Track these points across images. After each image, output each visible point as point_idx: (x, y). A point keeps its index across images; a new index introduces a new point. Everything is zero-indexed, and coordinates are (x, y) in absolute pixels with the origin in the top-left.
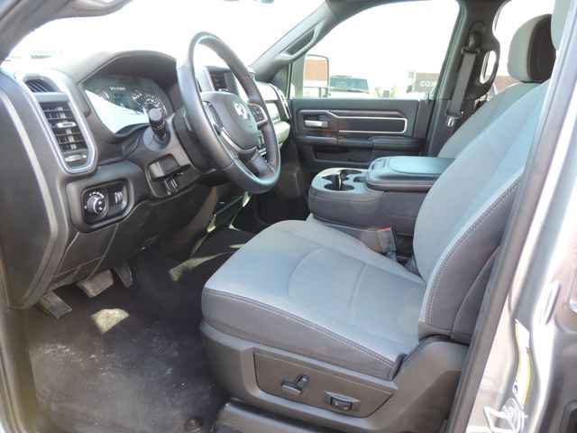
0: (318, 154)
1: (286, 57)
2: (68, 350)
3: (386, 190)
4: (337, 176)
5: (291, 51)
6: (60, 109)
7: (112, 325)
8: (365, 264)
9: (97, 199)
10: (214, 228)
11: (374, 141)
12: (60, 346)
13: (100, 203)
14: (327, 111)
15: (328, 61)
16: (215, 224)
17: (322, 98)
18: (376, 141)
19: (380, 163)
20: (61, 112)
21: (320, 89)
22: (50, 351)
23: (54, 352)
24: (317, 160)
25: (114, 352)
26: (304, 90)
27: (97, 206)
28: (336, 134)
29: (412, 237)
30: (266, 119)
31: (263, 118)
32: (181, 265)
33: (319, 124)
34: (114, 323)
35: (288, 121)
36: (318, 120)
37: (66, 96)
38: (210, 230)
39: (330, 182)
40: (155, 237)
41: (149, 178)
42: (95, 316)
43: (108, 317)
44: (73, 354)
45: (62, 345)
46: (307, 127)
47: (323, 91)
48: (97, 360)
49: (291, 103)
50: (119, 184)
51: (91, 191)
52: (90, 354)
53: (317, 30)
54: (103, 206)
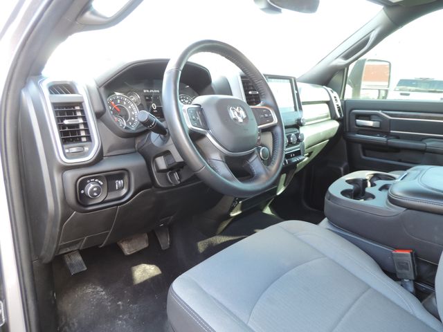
0: (367, 151)
1: (341, 62)
2: (103, 293)
3: (409, 208)
4: (366, 180)
5: (346, 57)
6: (77, 108)
7: (145, 279)
8: (369, 287)
9: (92, 186)
10: (239, 212)
11: (428, 144)
12: (99, 289)
13: (95, 189)
14: (380, 112)
15: (390, 64)
16: (242, 209)
17: (381, 99)
18: (430, 144)
19: (415, 172)
20: (78, 110)
21: (379, 90)
22: (91, 290)
23: (93, 292)
24: (364, 157)
25: (136, 303)
26: (362, 92)
27: (92, 192)
28: (388, 135)
29: (436, 267)
30: (275, 121)
31: (272, 120)
32: (208, 240)
33: (370, 123)
34: (147, 277)
35: (338, 120)
36: (370, 120)
37: (82, 98)
38: (233, 214)
39: (351, 187)
40: (172, 217)
41: (154, 170)
42: (134, 268)
43: (144, 271)
44: (106, 297)
45: (101, 287)
46: (358, 126)
47: (383, 93)
48: (121, 308)
49: (345, 104)
50: (121, 174)
51: (90, 179)
52: (119, 300)
53: (373, 36)
54: (98, 192)
